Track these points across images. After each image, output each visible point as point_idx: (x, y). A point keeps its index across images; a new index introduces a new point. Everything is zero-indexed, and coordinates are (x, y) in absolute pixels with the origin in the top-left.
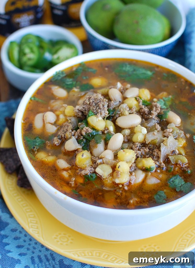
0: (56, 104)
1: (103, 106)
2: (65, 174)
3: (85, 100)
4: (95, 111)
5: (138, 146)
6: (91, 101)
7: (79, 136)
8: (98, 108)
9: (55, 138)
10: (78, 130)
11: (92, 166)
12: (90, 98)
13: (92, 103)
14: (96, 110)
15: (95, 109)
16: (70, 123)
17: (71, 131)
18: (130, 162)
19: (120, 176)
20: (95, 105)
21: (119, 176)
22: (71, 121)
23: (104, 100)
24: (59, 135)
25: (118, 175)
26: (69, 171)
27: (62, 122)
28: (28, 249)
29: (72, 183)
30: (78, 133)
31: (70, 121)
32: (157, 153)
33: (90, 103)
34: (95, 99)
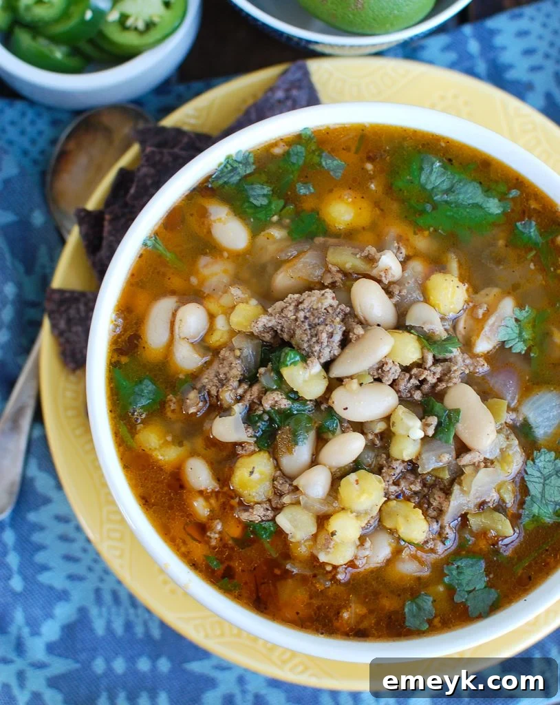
0: (213, 272)
1: (331, 335)
2: (201, 508)
3: (286, 307)
4: (305, 345)
5: (398, 471)
6: (301, 315)
7: (255, 403)
8: (314, 339)
9: (193, 395)
10: (256, 389)
11: (269, 500)
12: (301, 303)
13: (303, 322)
14: (308, 341)
15: (306, 339)
16: (239, 358)
17: (236, 384)
18: (366, 513)
19: (333, 550)
20: (310, 329)
21: (329, 550)
22: (242, 353)
23: (335, 321)
24: (204, 387)
25: (328, 548)
26: (213, 501)
27: (218, 344)
28: (90, 569)
29: (212, 535)
30: (252, 397)
31: (238, 353)
32: (440, 503)
33: (296, 320)
34: (313, 311)
